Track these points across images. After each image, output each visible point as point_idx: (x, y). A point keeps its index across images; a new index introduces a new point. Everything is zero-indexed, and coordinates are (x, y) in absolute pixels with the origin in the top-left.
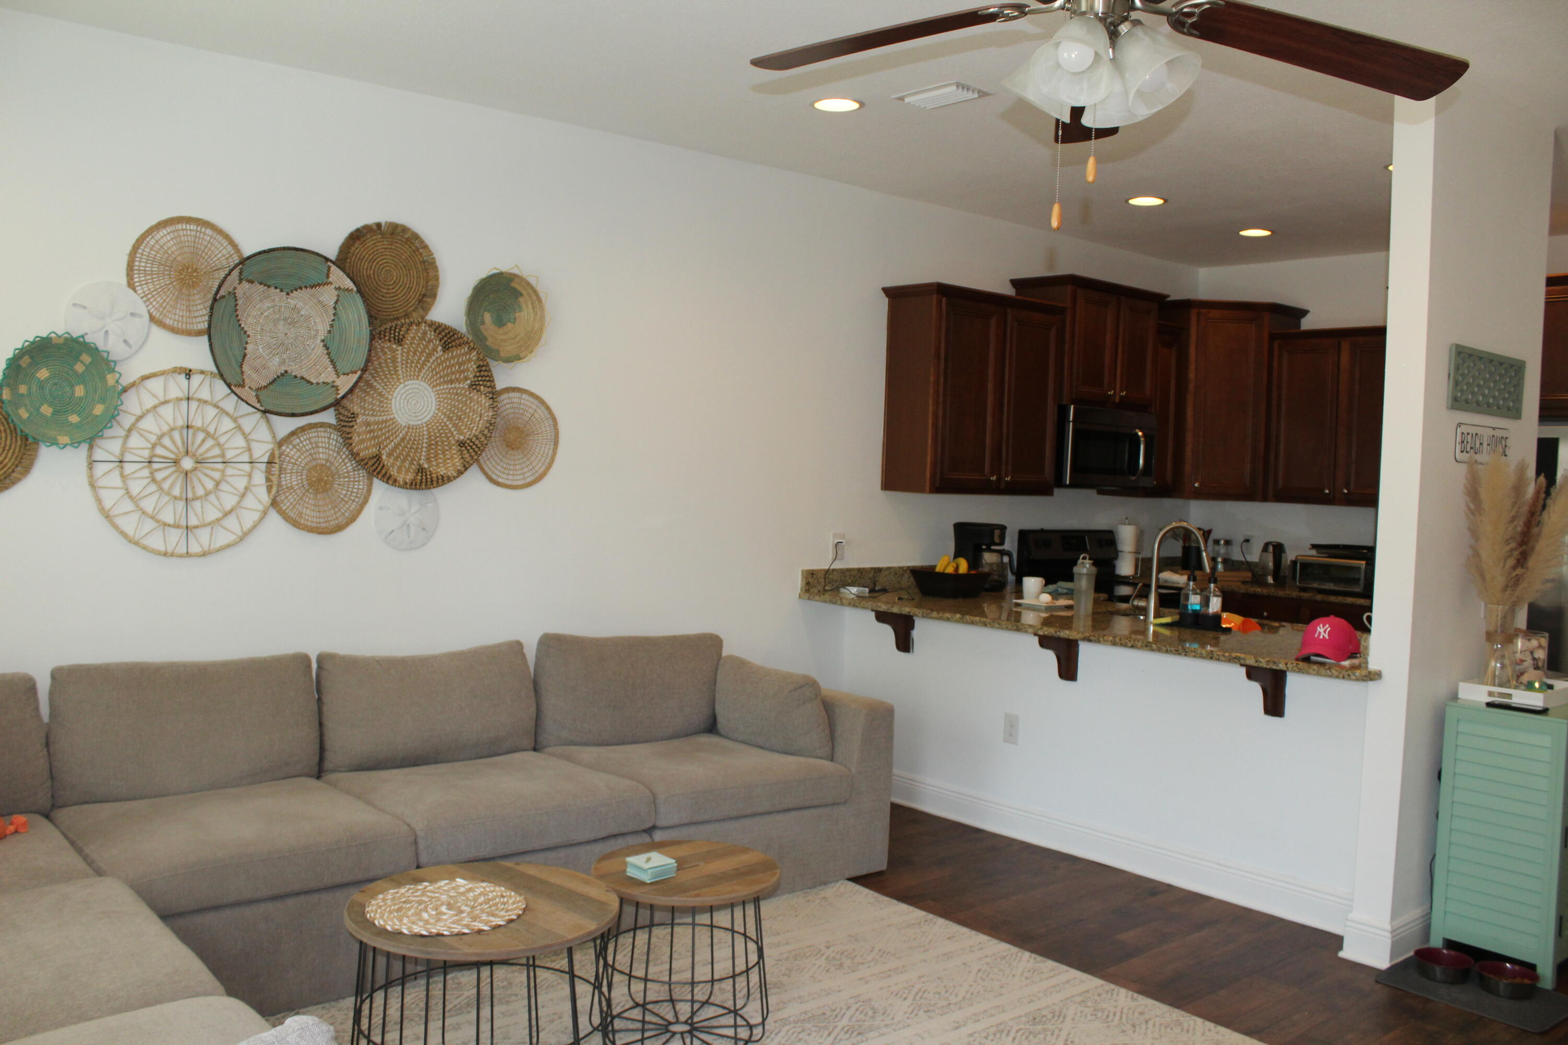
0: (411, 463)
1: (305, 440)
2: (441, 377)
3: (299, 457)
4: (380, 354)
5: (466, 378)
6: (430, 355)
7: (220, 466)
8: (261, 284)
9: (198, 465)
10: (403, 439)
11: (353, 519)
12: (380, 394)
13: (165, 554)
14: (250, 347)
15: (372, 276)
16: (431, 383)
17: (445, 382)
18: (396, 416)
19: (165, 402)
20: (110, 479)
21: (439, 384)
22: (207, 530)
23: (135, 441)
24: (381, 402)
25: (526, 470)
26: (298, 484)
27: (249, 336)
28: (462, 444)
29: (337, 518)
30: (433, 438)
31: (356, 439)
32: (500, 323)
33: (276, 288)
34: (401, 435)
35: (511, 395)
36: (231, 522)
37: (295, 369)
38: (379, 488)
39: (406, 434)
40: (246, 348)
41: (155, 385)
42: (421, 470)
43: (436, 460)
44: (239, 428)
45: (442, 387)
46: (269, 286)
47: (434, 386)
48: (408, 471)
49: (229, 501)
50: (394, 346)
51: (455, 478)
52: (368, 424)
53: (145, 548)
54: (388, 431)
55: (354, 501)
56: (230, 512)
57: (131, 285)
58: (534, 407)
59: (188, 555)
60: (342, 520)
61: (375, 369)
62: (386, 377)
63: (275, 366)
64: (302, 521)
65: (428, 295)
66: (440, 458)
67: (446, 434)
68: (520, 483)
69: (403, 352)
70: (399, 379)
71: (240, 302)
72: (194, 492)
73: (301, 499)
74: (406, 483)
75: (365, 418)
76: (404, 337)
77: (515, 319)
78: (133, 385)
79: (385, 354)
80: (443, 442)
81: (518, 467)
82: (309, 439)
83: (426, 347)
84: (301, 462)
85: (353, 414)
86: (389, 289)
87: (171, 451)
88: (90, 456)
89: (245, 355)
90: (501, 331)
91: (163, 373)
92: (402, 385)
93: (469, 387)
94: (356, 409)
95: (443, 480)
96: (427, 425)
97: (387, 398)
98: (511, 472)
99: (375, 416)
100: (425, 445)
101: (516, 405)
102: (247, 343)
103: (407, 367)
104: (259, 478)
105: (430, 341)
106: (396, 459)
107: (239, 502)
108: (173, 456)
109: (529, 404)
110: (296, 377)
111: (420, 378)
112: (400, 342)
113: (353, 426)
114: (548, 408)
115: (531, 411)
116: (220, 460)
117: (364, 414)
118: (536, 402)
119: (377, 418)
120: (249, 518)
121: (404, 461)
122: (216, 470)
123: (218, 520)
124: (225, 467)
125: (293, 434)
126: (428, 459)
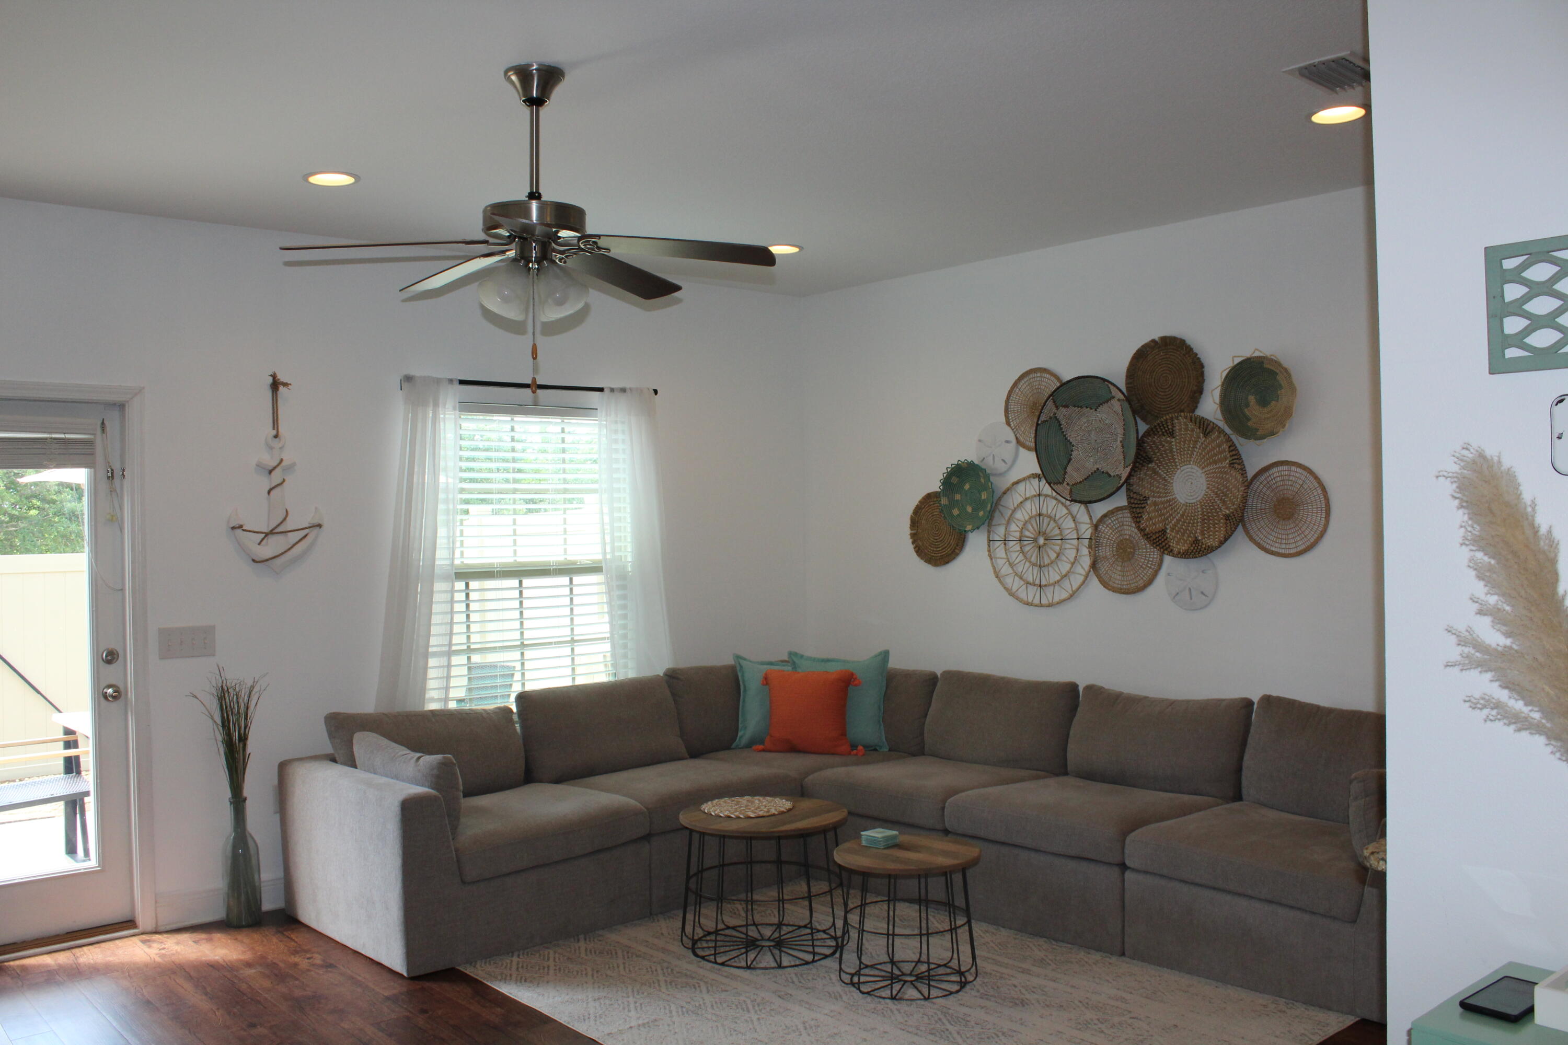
0: (1189, 536)
1: (1115, 520)
2: (1207, 459)
3: (1111, 533)
4: (1160, 447)
5: (1226, 458)
6: (1196, 442)
7: (1060, 542)
8: (1075, 406)
9: (1046, 542)
10: (1182, 515)
11: (1150, 582)
12: (1164, 479)
13: (1027, 604)
14: (1074, 453)
15: (1153, 384)
16: (1200, 465)
17: (1210, 464)
18: (1177, 496)
19: (1026, 499)
20: (1000, 552)
21: (1208, 465)
22: (1052, 588)
23: (1013, 527)
24: (1166, 485)
25: (1298, 538)
26: (1110, 554)
27: (1073, 446)
28: (1227, 517)
29: (1137, 582)
30: (1205, 513)
31: (1145, 516)
32: (1263, 402)
33: (1087, 407)
34: (1181, 512)
35: (1281, 468)
36: (1066, 584)
37: (1104, 467)
38: (1168, 559)
39: (1185, 510)
40: (1071, 455)
41: (1021, 487)
42: (1196, 541)
43: (1208, 533)
44: (1070, 513)
45: (1209, 468)
46: (1081, 407)
47: (1203, 468)
48: (1185, 541)
49: (1065, 567)
50: (1168, 439)
51: (1217, 548)
52: (1155, 504)
53: (1017, 598)
54: (1172, 509)
55: (1150, 568)
56: (1065, 576)
57: (1008, 424)
58: (1303, 478)
59: (1041, 606)
60: (1141, 583)
61: (1158, 459)
62: (1167, 466)
63: (1091, 465)
64: (1111, 583)
65: (1198, 392)
66: (1211, 531)
67: (1216, 509)
68: (1292, 551)
69: (1176, 443)
70: (1176, 466)
71: (1063, 422)
72: (1044, 563)
73: (1112, 565)
74: (1179, 553)
75: (1154, 499)
76: (1173, 431)
77: (1278, 397)
78: (1008, 489)
79: (1163, 446)
80: (1213, 517)
81: (1290, 536)
82: (1117, 519)
83: (1192, 435)
84: (1112, 538)
85: (1145, 497)
86: (1165, 392)
87: (1032, 533)
88: (989, 537)
89: (1070, 460)
90: (1265, 410)
91: (1024, 479)
92: (1179, 471)
93: (1230, 466)
94: (1147, 493)
95: (1210, 550)
96: (1201, 502)
97: (1169, 482)
98: (1284, 541)
99: (1162, 497)
100: (1199, 520)
101: (1286, 478)
102: (1072, 451)
103: (1181, 455)
104: (1085, 551)
105: (1193, 430)
106: (1177, 532)
107: (1071, 569)
108: (1033, 536)
109: (1298, 475)
110: (1103, 472)
111: (1191, 463)
112: (1172, 434)
113: (1145, 507)
114: (1316, 478)
115: (1301, 482)
116: (1060, 538)
117: (1154, 497)
118: (1305, 473)
119: (1163, 499)
120: (1077, 580)
121: (1183, 535)
122: (1058, 545)
123: (1058, 581)
124: (1062, 543)
125: (1105, 516)
126: (1202, 533)
